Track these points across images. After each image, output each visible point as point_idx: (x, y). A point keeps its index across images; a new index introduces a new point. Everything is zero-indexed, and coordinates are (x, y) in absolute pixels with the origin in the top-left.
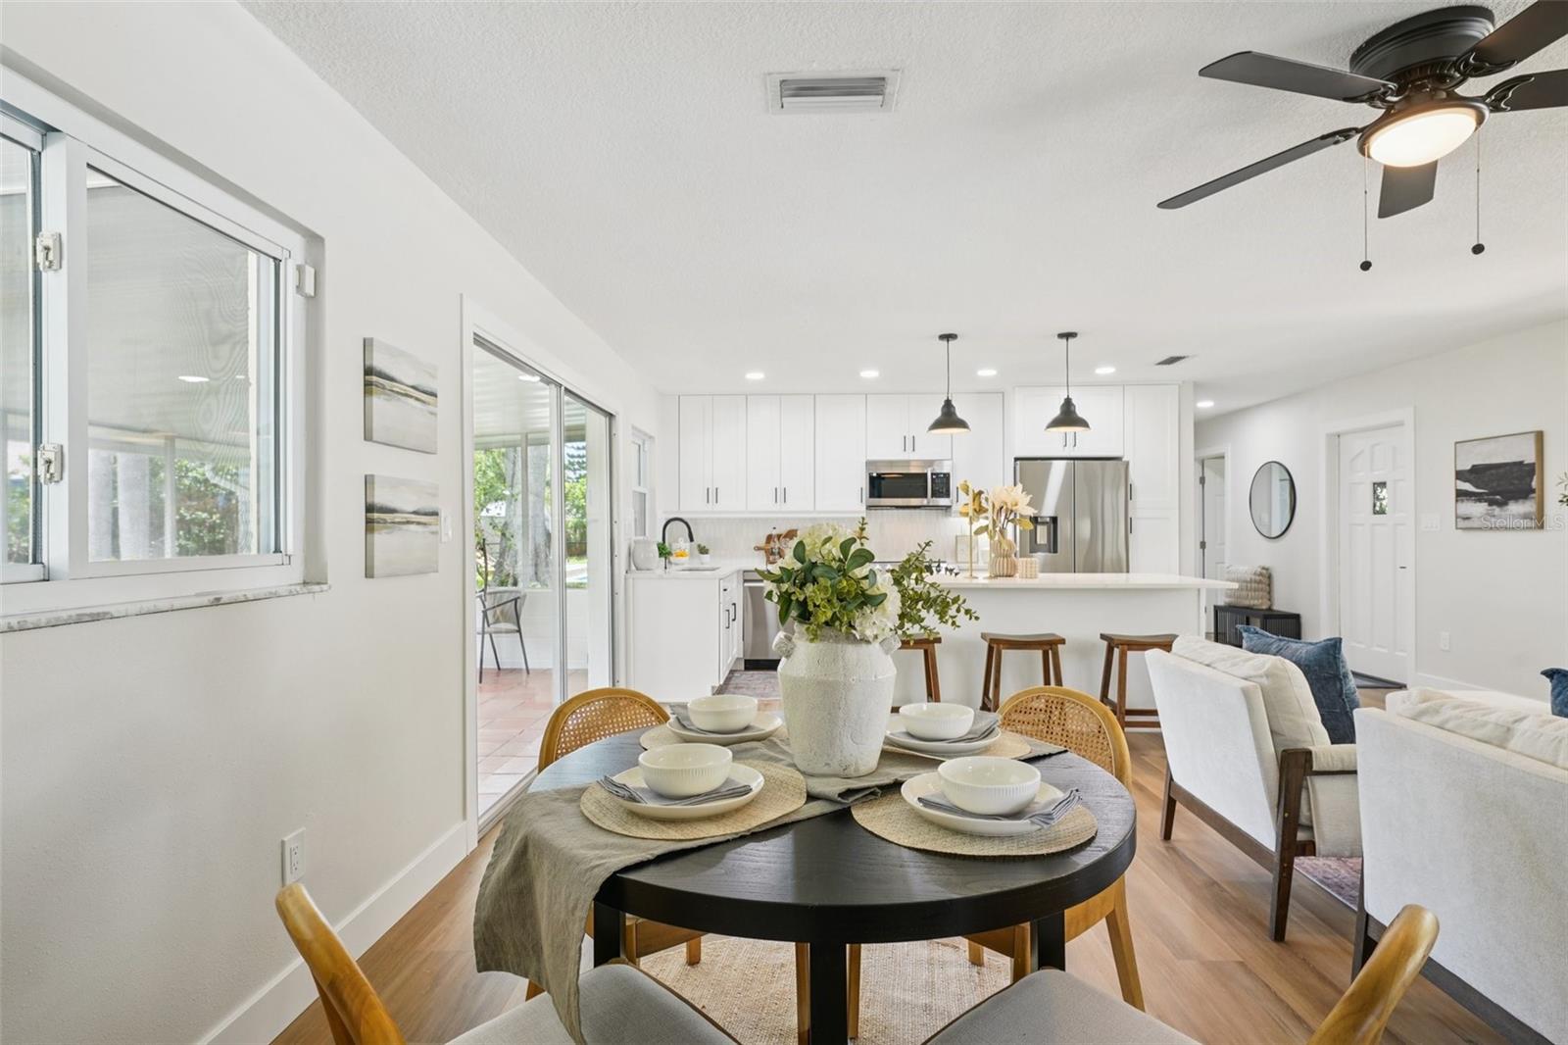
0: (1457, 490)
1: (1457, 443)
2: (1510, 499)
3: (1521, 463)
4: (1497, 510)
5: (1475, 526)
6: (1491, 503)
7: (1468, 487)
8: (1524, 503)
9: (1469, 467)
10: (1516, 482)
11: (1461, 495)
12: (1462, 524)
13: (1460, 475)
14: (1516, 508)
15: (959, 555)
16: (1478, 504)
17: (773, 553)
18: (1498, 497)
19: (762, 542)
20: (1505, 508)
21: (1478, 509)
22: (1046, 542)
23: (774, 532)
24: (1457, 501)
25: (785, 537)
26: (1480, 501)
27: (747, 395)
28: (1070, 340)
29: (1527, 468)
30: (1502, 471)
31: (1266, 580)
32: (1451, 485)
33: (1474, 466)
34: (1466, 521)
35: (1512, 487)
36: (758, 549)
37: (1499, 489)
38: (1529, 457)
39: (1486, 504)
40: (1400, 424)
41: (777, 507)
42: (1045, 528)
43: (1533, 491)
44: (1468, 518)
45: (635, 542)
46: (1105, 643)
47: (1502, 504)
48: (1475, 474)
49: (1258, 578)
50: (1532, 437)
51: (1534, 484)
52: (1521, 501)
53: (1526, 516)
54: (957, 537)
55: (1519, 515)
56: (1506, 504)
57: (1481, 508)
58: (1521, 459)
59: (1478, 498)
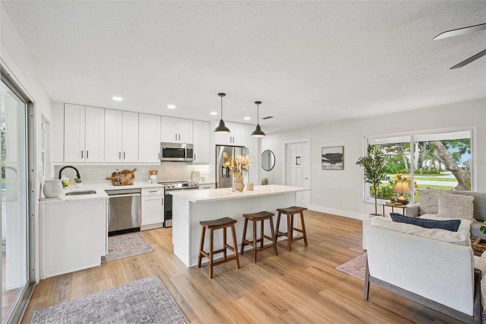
0: (322, 160)
1: (322, 148)
2: (337, 162)
3: (339, 154)
4: (333, 165)
5: (327, 168)
6: (331, 163)
7: (325, 159)
9: (325, 154)
10: (338, 158)
11: (323, 161)
12: (323, 168)
13: (323, 156)
14: (338, 164)
15: (193, 179)
17: (116, 181)
19: (110, 176)
21: (328, 164)
22: (226, 174)
23: (117, 172)
24: (322, 162)
25: (122, 173)
27: (105, 109)
28: (259, 105)
30: (334, 155)
31: (266, 182)
32: (320, 158)
33: (327, 154)
36: (108, 179)
37: (333, 160)
38: (341, 153)
39: (330, 163)
40: (306, 142)
41: (120, 161)
42: (226, 169)
43: (342, 160)
44: (325, 167)
45: (45, 182)
46: (278, 212)
47: (334, 163)
48: (327, 156)
49: (265, 181)
50: (342, 147)
51: (342, 159)
52: (339, 163)
53: (340, 167)
54: (192, 172)
55: (339, 166)
56: (335, 163)
57: (329, 164)
58: (339, 153)
59: (328, 162)
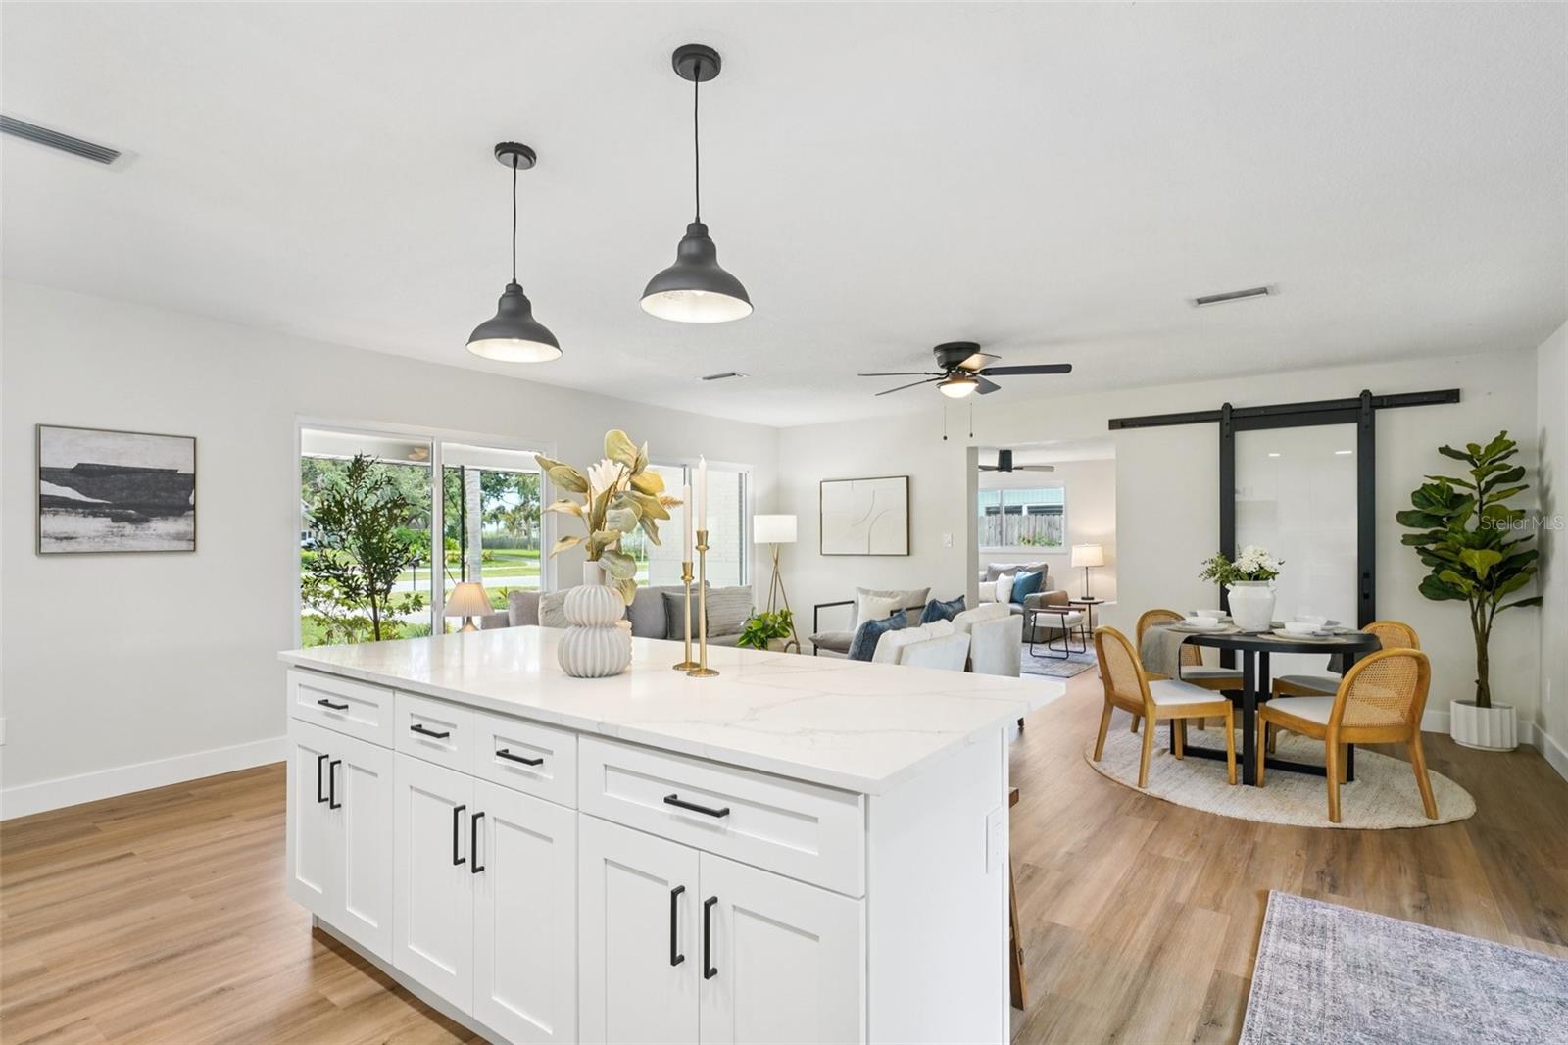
0: (40, 497)
1: (38, 428)
2: (154, 515)
3: (173, 472)
4: (129, 528)
5: (85, 548)
6: (117, 519)
7: (67, 493)
8: (176, 520)
9: (69, 465)
10: (162, 494)
11: (46, 504)
12: (49, 546)
13: (45, 474)
14: (160, 526)
16: (91, 518)
18: (133, 512)
20: (146, 526)
24: (39, 513)
26: (95, 515)
29: (182, 479)
30: (140, 478)
32: (25, 490)
33: (79, 464)
34: (64, 543)
35: (156, 500)
37: (132, 501)
38: (185, 469)
43: (188, 508)
48: (85, 475)
50: (186, 440)
51: (191, 499)
52: (171, 519)
53: (179, 537)
55: (168, 535)
56: (148, 521)
57: (101, 524)
58: (174, 468)
59: (92, 510)
